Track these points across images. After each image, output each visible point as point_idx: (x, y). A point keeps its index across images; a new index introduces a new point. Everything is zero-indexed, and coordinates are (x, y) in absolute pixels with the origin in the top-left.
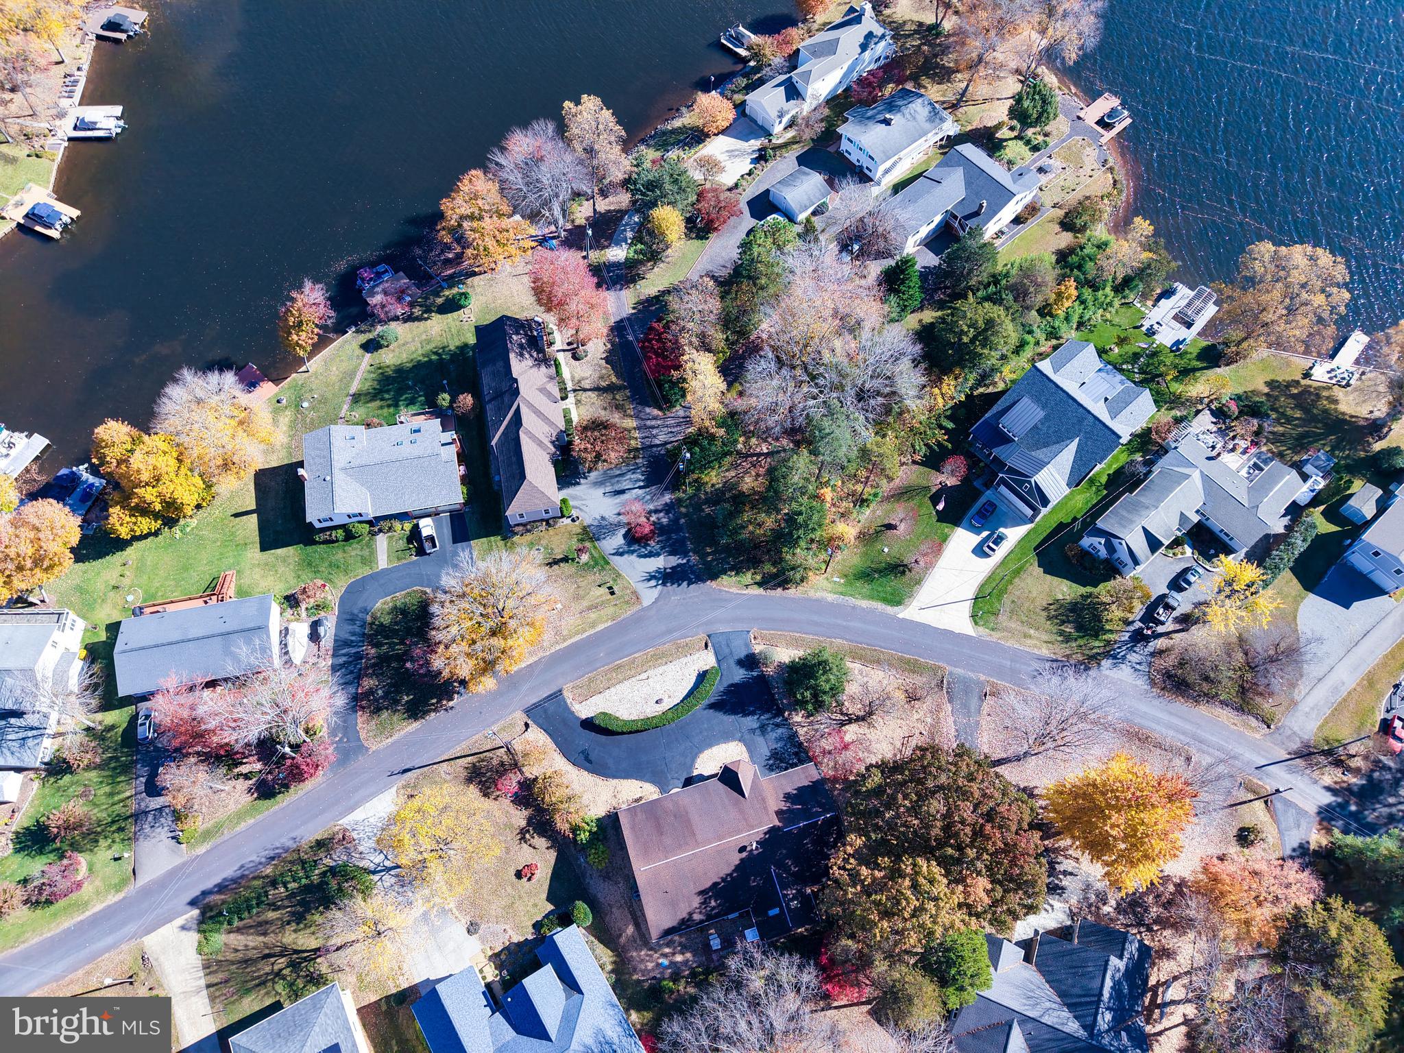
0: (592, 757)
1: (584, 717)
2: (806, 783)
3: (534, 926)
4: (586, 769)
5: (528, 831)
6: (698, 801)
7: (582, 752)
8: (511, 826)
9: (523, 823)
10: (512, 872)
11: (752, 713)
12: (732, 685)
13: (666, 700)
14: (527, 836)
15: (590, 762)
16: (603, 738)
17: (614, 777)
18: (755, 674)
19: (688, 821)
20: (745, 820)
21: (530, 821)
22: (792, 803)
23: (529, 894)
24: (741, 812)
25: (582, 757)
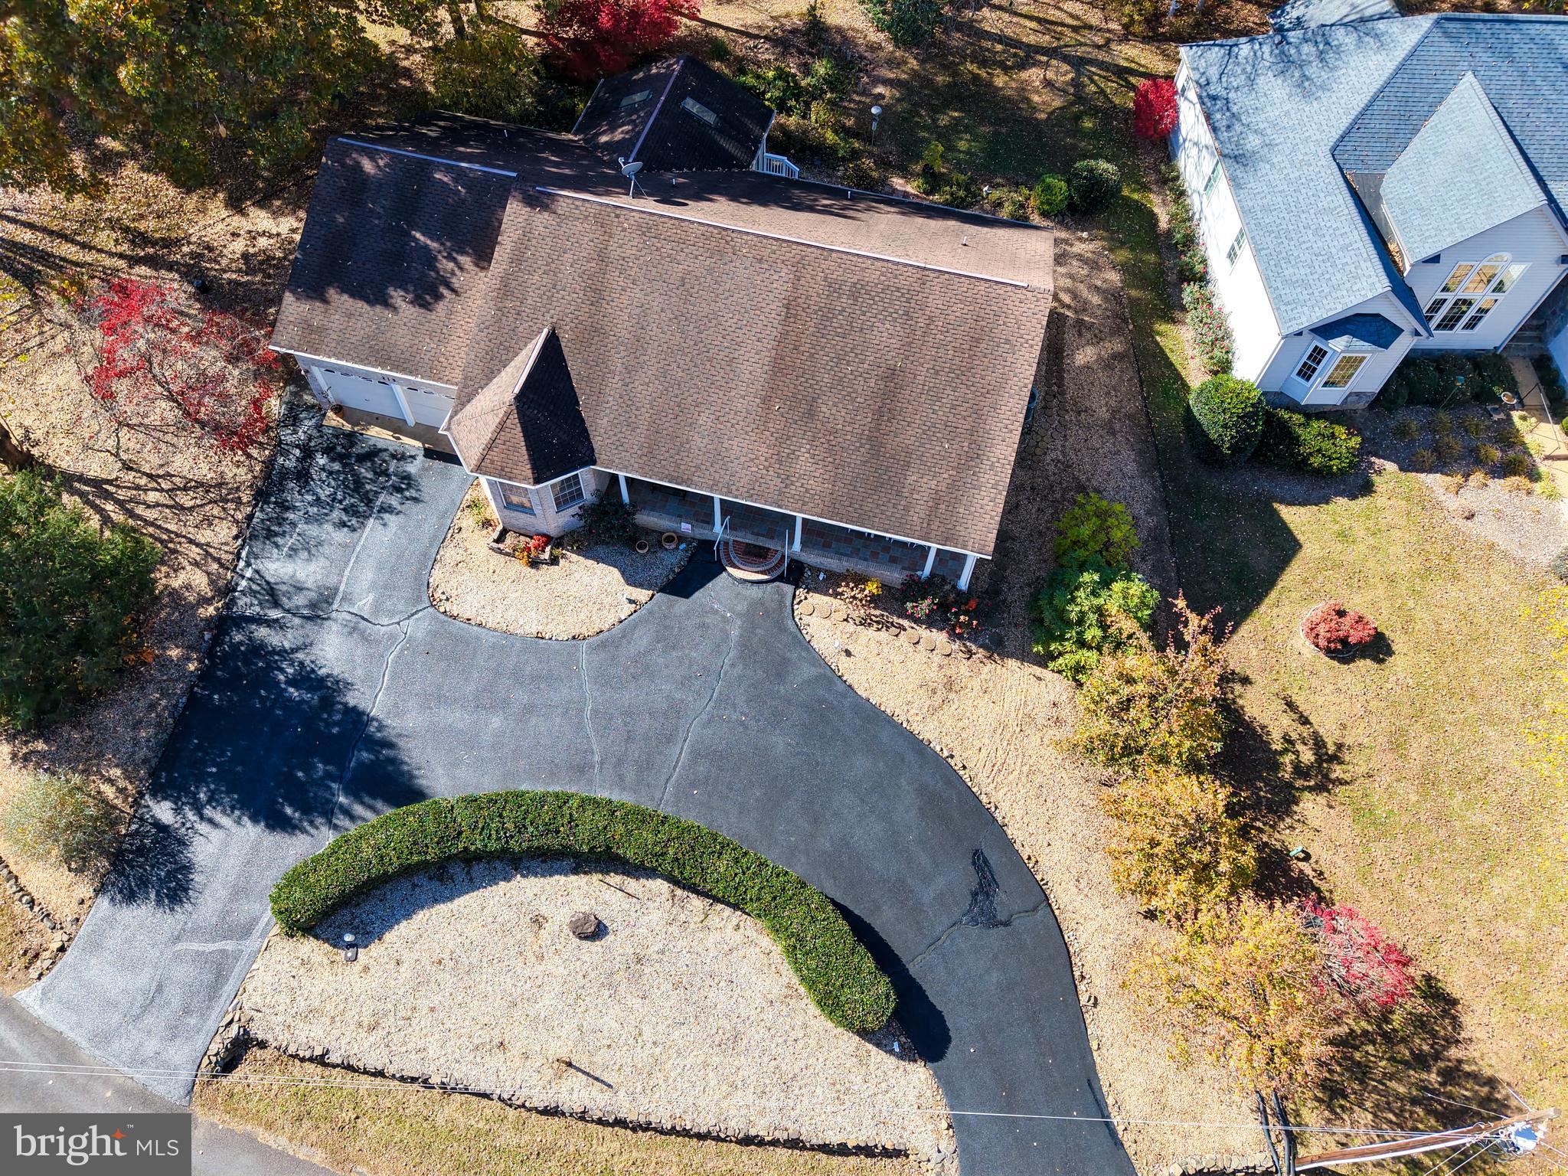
0: (959, 877)
1: (919, 1074)
2: (342, 301)
3: (1366, 488)
4: (1007, 845)
5: (1300, 771)
6: (705, 419)
7: (993, 922)
8: (1362, 813)
9: (1310, 806)
10: (1399, 663)
11: (308, 679)
12: (278, 823)
13: (560, 917)
14: (1307, 756)
15: (979, 862)
16: (885, 922)
17: (920, 748)
18: (163, 811)
19: (779, 366)
20: (602, 257)
21: (1283, 803)
22: (430, 260)
23: (1357, 578)
24: (596, 293)
25: (1004, 901)
